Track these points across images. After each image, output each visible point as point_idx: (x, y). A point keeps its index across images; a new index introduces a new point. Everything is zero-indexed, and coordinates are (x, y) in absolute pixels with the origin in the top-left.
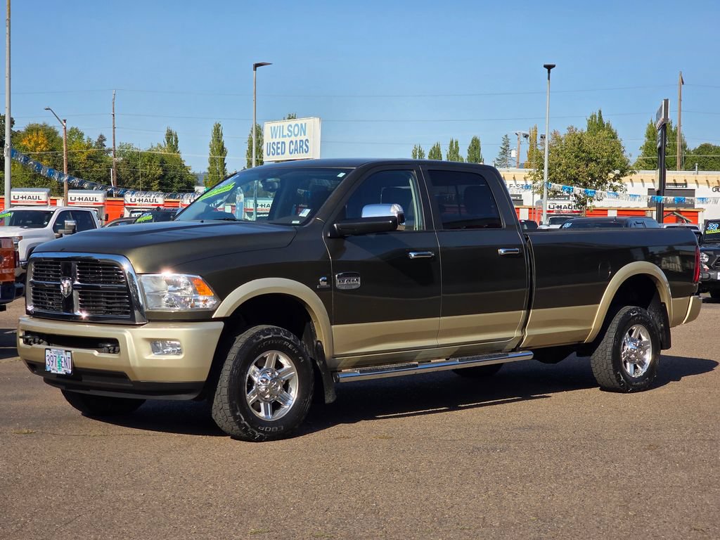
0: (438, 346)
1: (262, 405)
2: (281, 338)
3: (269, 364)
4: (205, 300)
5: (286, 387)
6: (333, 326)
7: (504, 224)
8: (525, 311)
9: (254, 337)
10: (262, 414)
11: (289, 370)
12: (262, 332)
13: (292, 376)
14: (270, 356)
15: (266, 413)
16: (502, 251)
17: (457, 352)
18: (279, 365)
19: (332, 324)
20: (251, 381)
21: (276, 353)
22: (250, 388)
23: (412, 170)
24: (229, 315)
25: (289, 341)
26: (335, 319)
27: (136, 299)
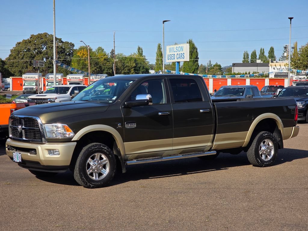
0: (173, 150)
1: (94, 174)
2: (102, 148)
3: (97, 158)
4: (70, 134)
5: (104, 167)
6: (125, 143)
7: (203, 100)
8: (213, 135)
9: (90, 148)
10: (94, 178)
11: (105, 160)
12: (93, 146)
13: (107, 163)
14: (97, 155)
15: (96, 177)
16: (201, 111)
17: (181, 152)
18: (101, 158)
19: (124, 142)
20: (89, 165)
21: (99, 154)
22: (88, 168)
23: (162, 79)
24: (78, 140)
25: (105, 149)
26: (125, 140)
27: (43, 134)
